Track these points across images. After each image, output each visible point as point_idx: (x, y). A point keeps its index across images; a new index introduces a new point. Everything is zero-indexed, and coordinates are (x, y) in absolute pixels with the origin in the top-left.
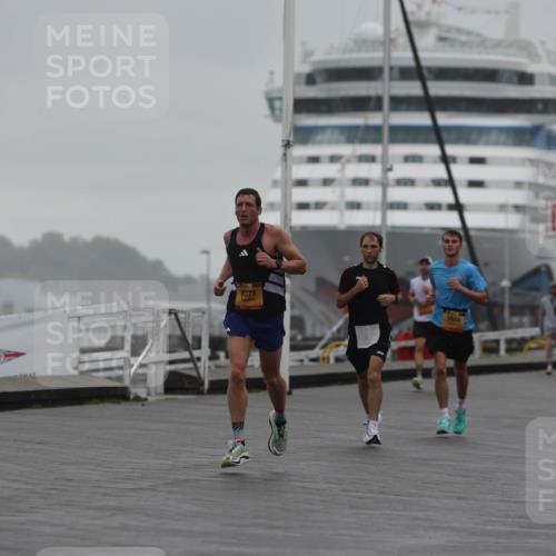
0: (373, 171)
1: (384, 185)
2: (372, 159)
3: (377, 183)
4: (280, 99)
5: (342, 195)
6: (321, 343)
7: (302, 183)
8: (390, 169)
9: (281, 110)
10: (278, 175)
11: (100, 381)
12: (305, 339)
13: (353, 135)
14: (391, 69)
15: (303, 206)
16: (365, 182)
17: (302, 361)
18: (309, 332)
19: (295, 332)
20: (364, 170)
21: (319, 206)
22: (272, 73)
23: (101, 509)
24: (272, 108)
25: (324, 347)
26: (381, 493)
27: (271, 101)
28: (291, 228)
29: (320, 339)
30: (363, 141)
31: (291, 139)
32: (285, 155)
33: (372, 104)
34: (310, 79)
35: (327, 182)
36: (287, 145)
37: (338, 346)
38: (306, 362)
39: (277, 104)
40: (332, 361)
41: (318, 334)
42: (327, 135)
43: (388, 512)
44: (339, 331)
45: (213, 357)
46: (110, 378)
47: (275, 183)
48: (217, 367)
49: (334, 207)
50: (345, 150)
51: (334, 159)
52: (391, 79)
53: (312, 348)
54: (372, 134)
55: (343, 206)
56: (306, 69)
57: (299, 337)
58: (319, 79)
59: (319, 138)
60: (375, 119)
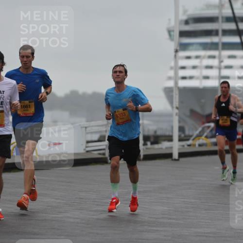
0: (215, 62)
1: (220, 68)
2: (214, 57)
3: (216, 67)
4: (173, 31)
5: (201, 73)
6: (192, 138)
7: (183, 68)
8: (222, 62)
9: (173, 35)
10: (173, 64)
11: (95, 155)
12: (185, 136)
13: (206, 47)
14: (222, 17)
15: (184, 78)
16: (211, 67)
17: (183, 146)
18: (187, 133)
19: (181, 133)
20: (211, 62)
21: (191, 78)
22: (170, 20)
23: (96, 211)
24: (170, 35)
25: (193, 139)
26: (218, 203)
27: (170, 32)
28: (178, 88)
29: (191, 136)
30: (210, 49)
31: (178, 48)
32: (175, 56)
33: (214, 33)
34: (187, 22)
35: (194, 67)
36: (176, 51)
37: (199, 139)
38: (186, 146)
39: (172, 33)
40: (197, 146)
41: (191, 134)
42: (194, 47)
43: (222, 212)
44: (200, 132)
45: (145, 144)
46: (100, 154)
47: (171, 68)
48: (147, 149)
49: (198, 78)
50: (202, 53)
51: (197, 57)
52: (223, 22)
53: (188, 140)
54: (214, 46)
55: (201, 78)
56: (185, 18)
57: (183, 135)
58: (190, 22)
59: (191, 48)
60: (215, 39)
